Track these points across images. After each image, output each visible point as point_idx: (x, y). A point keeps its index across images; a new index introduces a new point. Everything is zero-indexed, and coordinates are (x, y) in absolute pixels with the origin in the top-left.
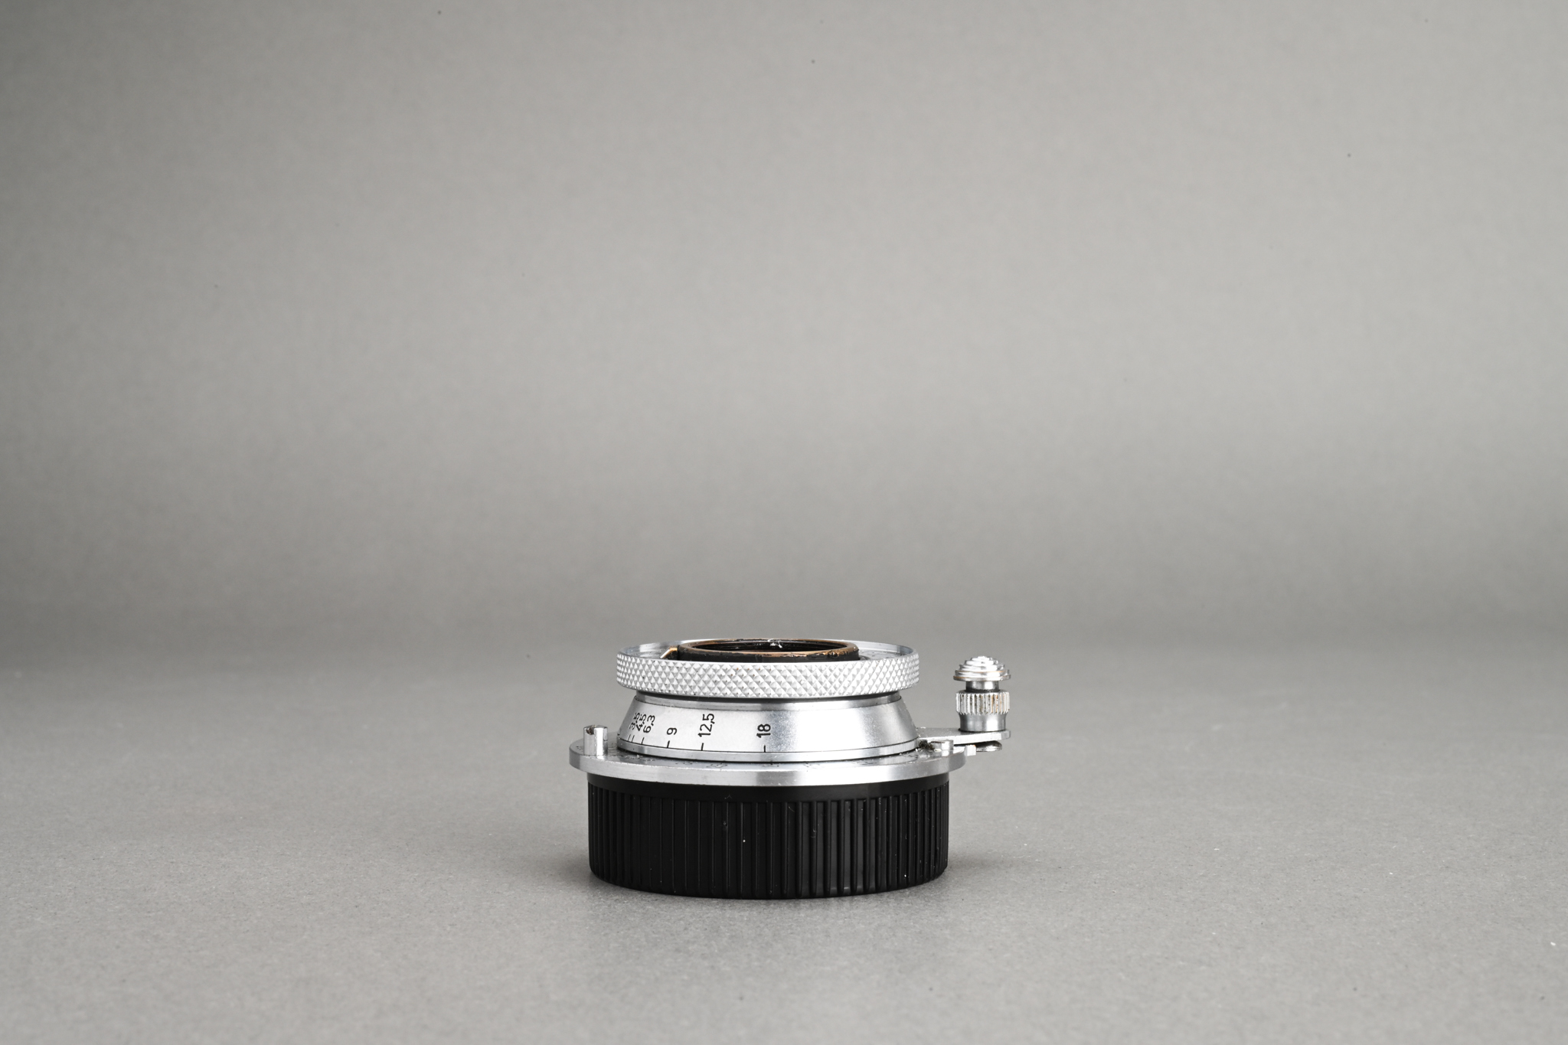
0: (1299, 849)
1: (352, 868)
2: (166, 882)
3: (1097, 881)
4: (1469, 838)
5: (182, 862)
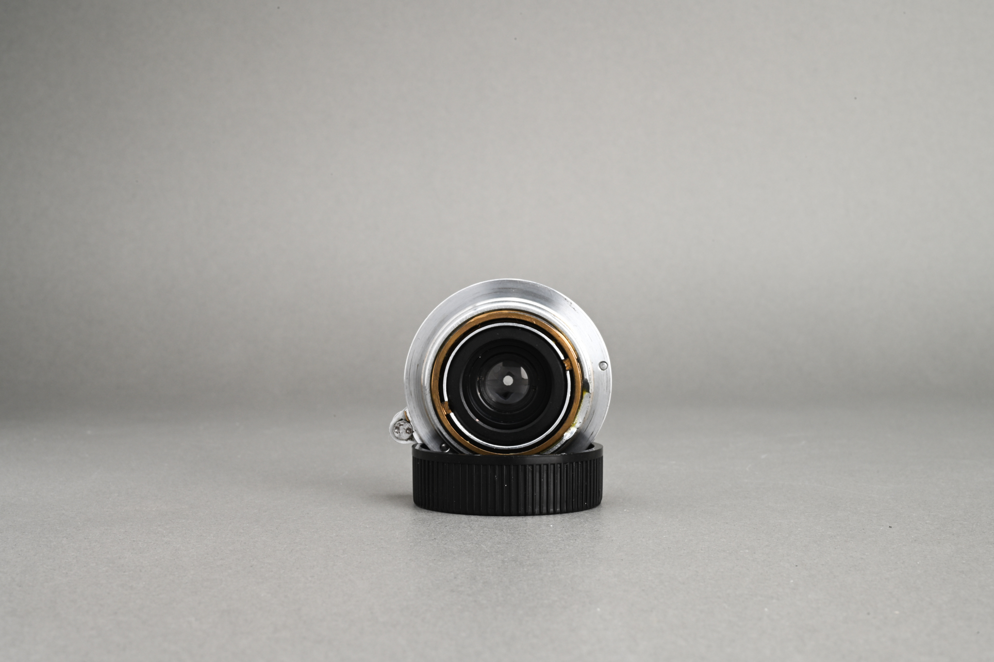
0: (823, 530)
1: (245, 543)
2: (132, 553)
3: (703, 549)
4: (926, 523)
5: (140, 541)
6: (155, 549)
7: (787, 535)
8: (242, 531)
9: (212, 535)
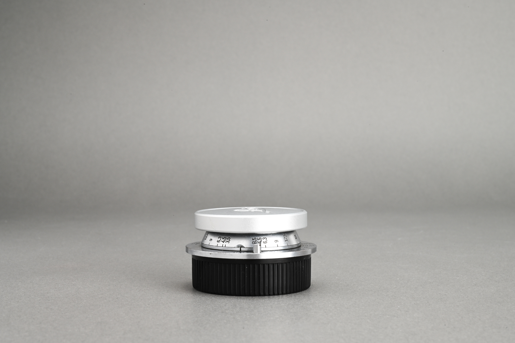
0: (427, 279)
3: (360, 290)
6: (67, 288)
7: (407, 282)
8: (115, 279)
9: (98, 280)
